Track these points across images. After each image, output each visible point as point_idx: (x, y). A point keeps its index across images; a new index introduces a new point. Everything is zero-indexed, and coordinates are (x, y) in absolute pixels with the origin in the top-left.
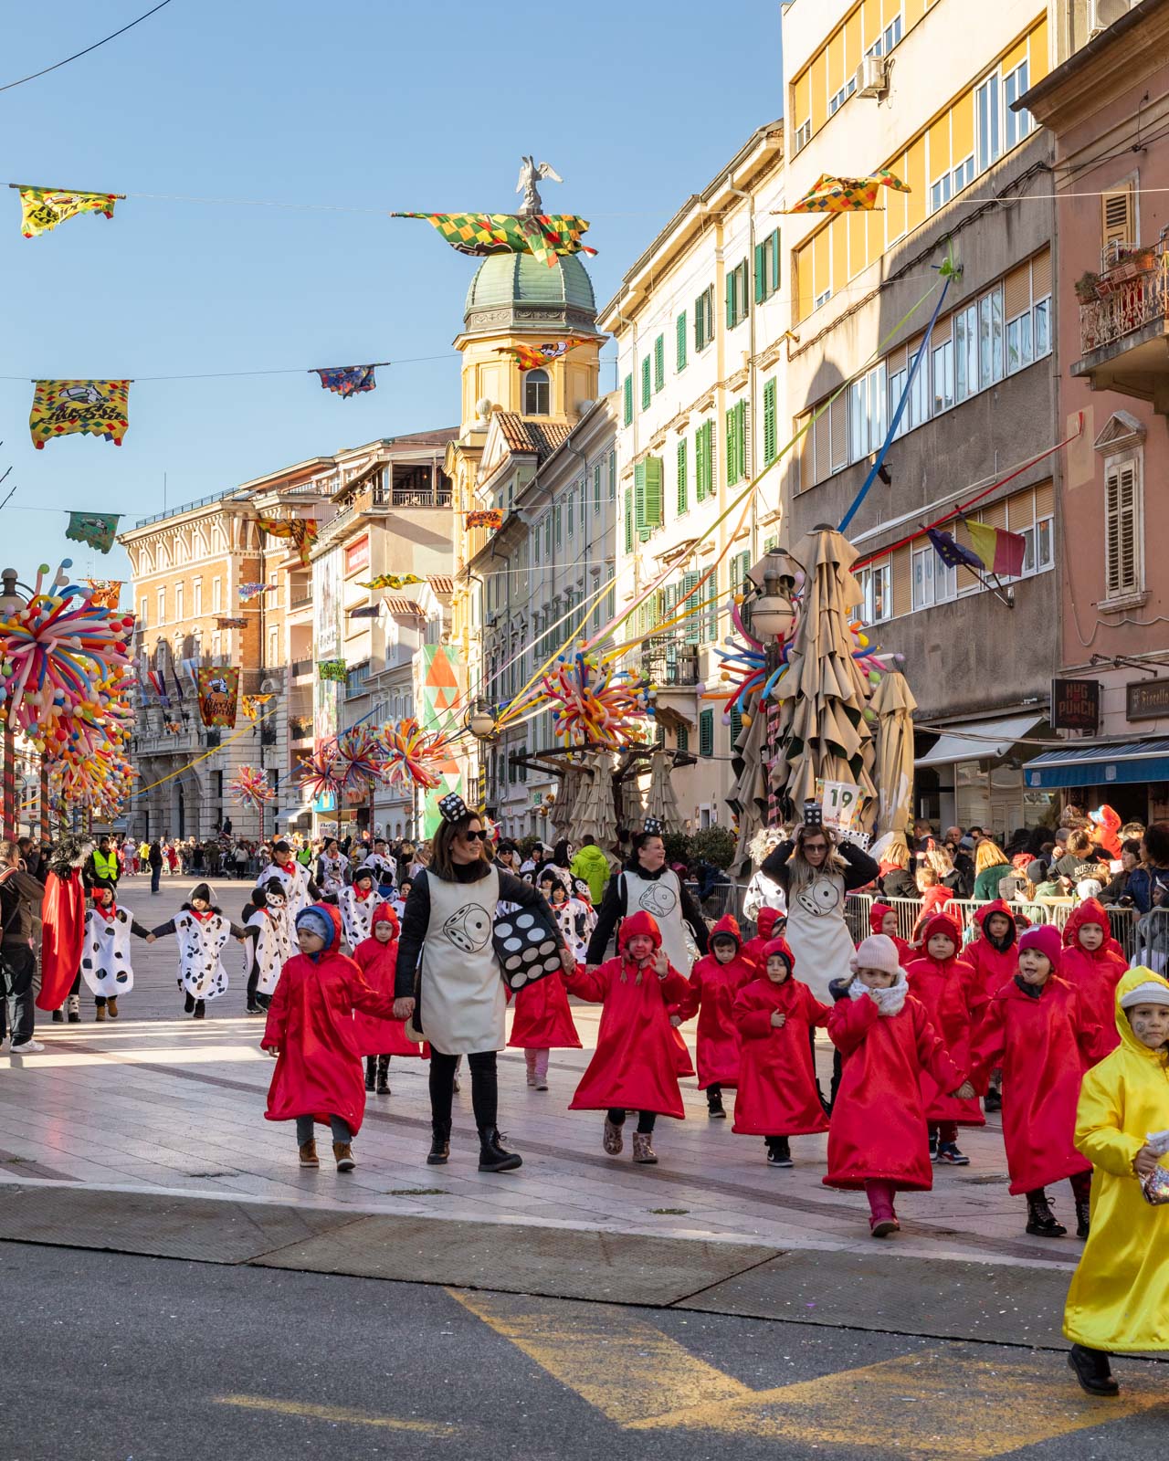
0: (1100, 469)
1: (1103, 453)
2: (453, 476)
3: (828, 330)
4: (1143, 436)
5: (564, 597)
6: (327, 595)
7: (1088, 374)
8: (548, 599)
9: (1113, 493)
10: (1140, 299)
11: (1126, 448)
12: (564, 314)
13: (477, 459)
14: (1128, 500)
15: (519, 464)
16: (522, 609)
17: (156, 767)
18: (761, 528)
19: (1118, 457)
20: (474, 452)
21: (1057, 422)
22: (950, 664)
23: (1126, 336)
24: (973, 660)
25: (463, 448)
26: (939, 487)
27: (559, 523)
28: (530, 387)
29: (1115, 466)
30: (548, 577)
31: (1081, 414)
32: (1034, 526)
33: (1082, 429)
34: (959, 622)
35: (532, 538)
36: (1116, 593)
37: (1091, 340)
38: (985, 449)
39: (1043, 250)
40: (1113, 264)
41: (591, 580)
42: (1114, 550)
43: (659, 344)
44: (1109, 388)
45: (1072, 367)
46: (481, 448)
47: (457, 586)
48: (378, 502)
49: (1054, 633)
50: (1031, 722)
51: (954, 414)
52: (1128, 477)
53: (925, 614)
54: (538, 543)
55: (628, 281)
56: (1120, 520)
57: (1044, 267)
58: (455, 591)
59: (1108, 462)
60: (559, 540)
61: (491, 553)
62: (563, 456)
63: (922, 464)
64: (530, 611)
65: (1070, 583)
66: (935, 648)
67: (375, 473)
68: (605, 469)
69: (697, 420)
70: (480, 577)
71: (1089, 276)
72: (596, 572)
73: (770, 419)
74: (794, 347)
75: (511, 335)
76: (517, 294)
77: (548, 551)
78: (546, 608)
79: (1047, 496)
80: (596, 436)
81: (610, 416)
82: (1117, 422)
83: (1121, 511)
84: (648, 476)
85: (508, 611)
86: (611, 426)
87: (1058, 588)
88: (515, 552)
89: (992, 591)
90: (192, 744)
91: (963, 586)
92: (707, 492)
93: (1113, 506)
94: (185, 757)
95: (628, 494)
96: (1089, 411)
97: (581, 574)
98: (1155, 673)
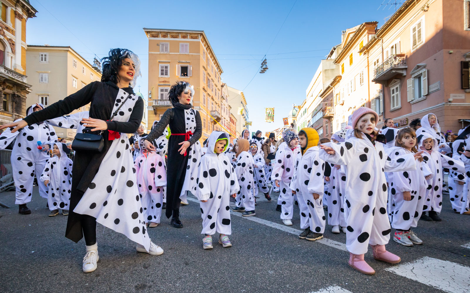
3: (309, 115)
4: (328, 122)
7: (323, 117)
19: (326, 124)
21: (323, 121)
23: (325, 114)
38: (319, 124)
51: (317, 121)
63: (315, 125)
75: (292, 117)
79: (322, 128)
82: (326, 121)
93: (326, 128)
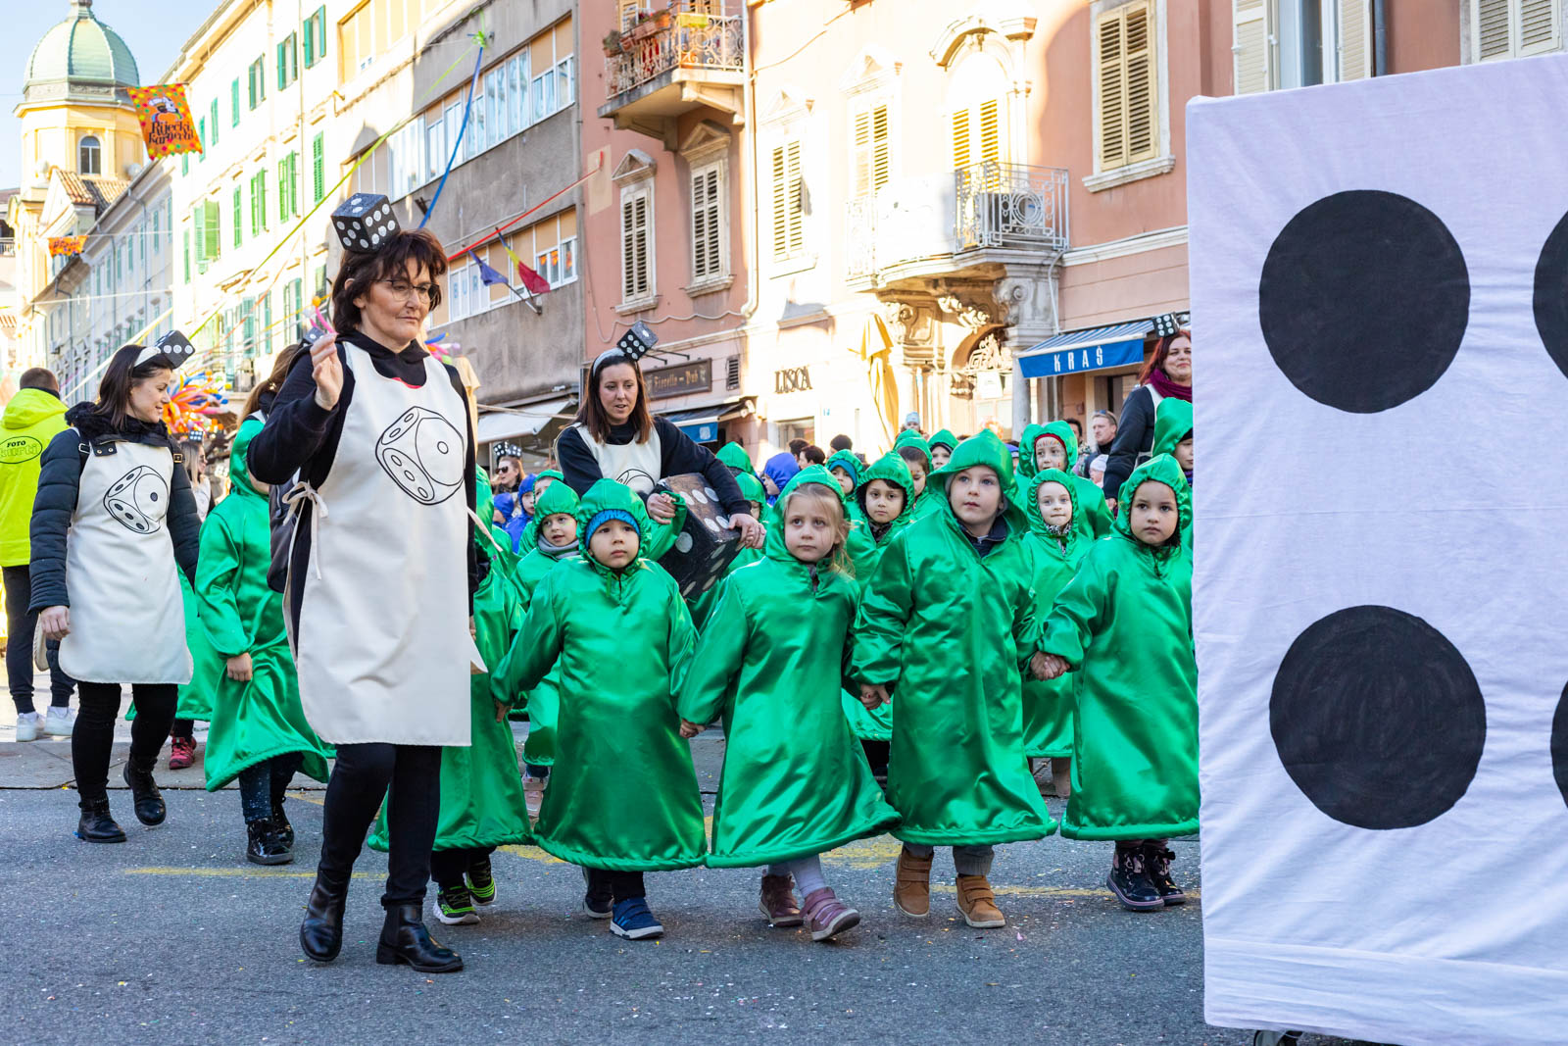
0: (617, 199)
1: (619, 184)
2: (14, 227)
3: (372, 89)
4: (654, 169)
5: (126, 325)
7: (613, 116)
8: (110, 327)
9: (628, 217)
10: (657, 53)
11: (639, 179)
12: (113, 90)
13: (39, 212)
14: (641, 221)
15: (80, 213)
16: (85, 338)
18: (311, 257)
19: (632, 187)
20: (35, 205)
21: (579, 160)
22: (485, 363)
23: (646, 83)
24: (505, 360)
25: (25, 202)
26: (473, 217)
27: (120, 263)
28: (85, 152)
29: (630, 195)
30: (110, 308)
31: (602, 154)
32: (558, 247)
33: (601, 164)
34: (493, 328)
35: (93, 277)
36: (631, 298)
37: (615, 87)
38: (515, 185)
39: (566, 18)
40: (633, 22)
41: (151, 309)
42: (629, 263)
43: (215, 105)
44: (628, 128)
45: (599, 109)
46: (43, 202)
47: (21, 320)
49: (578, 333)
50: (562, 405)
51: (487, 156)
52: (641, 203)
53: (463, 325)
54: (99, 281)
55: (186, 50)
56: (635, 238)
57: (567, 31)
58: (18, 326)
59: (624, 191)
60: (120, 276)
61: (54, 290)
62: (123, 205)
63: (459, 199)
64: (93, 338)
65: (592, 291)
66: (471, 351)
68: (163, 214)
69: (251, 170)
70: (43, 312)
71: (615, 34)
72: (156, 302)
73: (319, 166)
74: (341, 105)
75: (67, 106)
76: (71, 71)
77: (109, 286)
78: (108, 335)
79: (571, 222)
80: (155, 186)
81: (166, 171)
82: (632, 159)
83: (635, 231)
84: (207, 217)
85: (71, 339)
86: (166, 179)
87: (581, 297)
88: (77, 289)
89: (524, 300)
91: (496, 298)
92: (261, 228)
93: (629, 227)
95: (186, 235)
96: (607, 150)
97: (142, 305)
98: (666, 361)
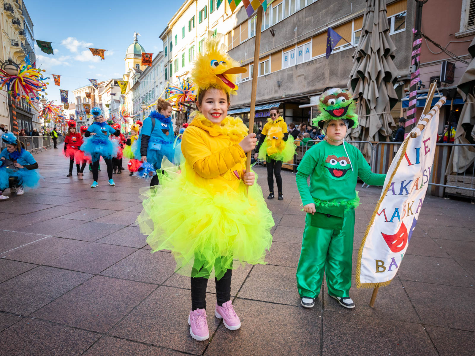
6: (104, 100)
15: (137, 74)
17: (79, 123)
25: (126, 75)
27: (147, 81)
28: (137, 67)
30: (145, 90)
35: (141, 85)
46: (129, 75)
48: (112, 85)
60: (147, 83)
64: (141, 97)
67: (111, 81)
75: (133, 58)
76: (134, 51)
77: (145, 86)
78: (144, 95)
90: (85, 120)
94: (84, 122)
